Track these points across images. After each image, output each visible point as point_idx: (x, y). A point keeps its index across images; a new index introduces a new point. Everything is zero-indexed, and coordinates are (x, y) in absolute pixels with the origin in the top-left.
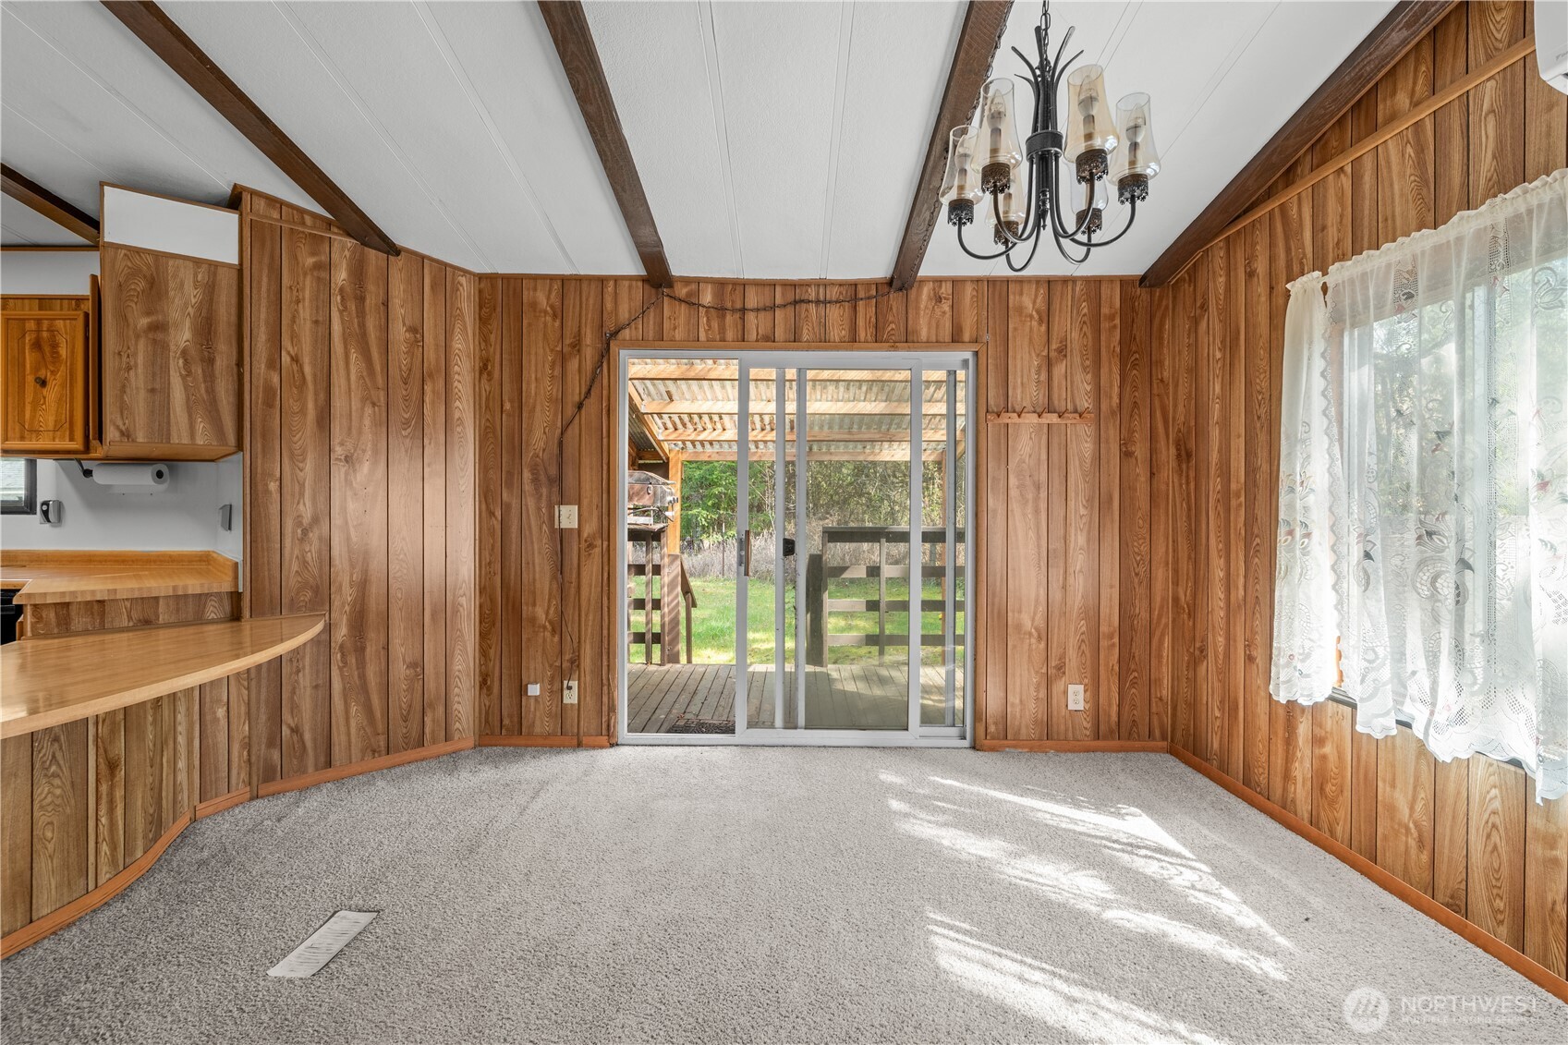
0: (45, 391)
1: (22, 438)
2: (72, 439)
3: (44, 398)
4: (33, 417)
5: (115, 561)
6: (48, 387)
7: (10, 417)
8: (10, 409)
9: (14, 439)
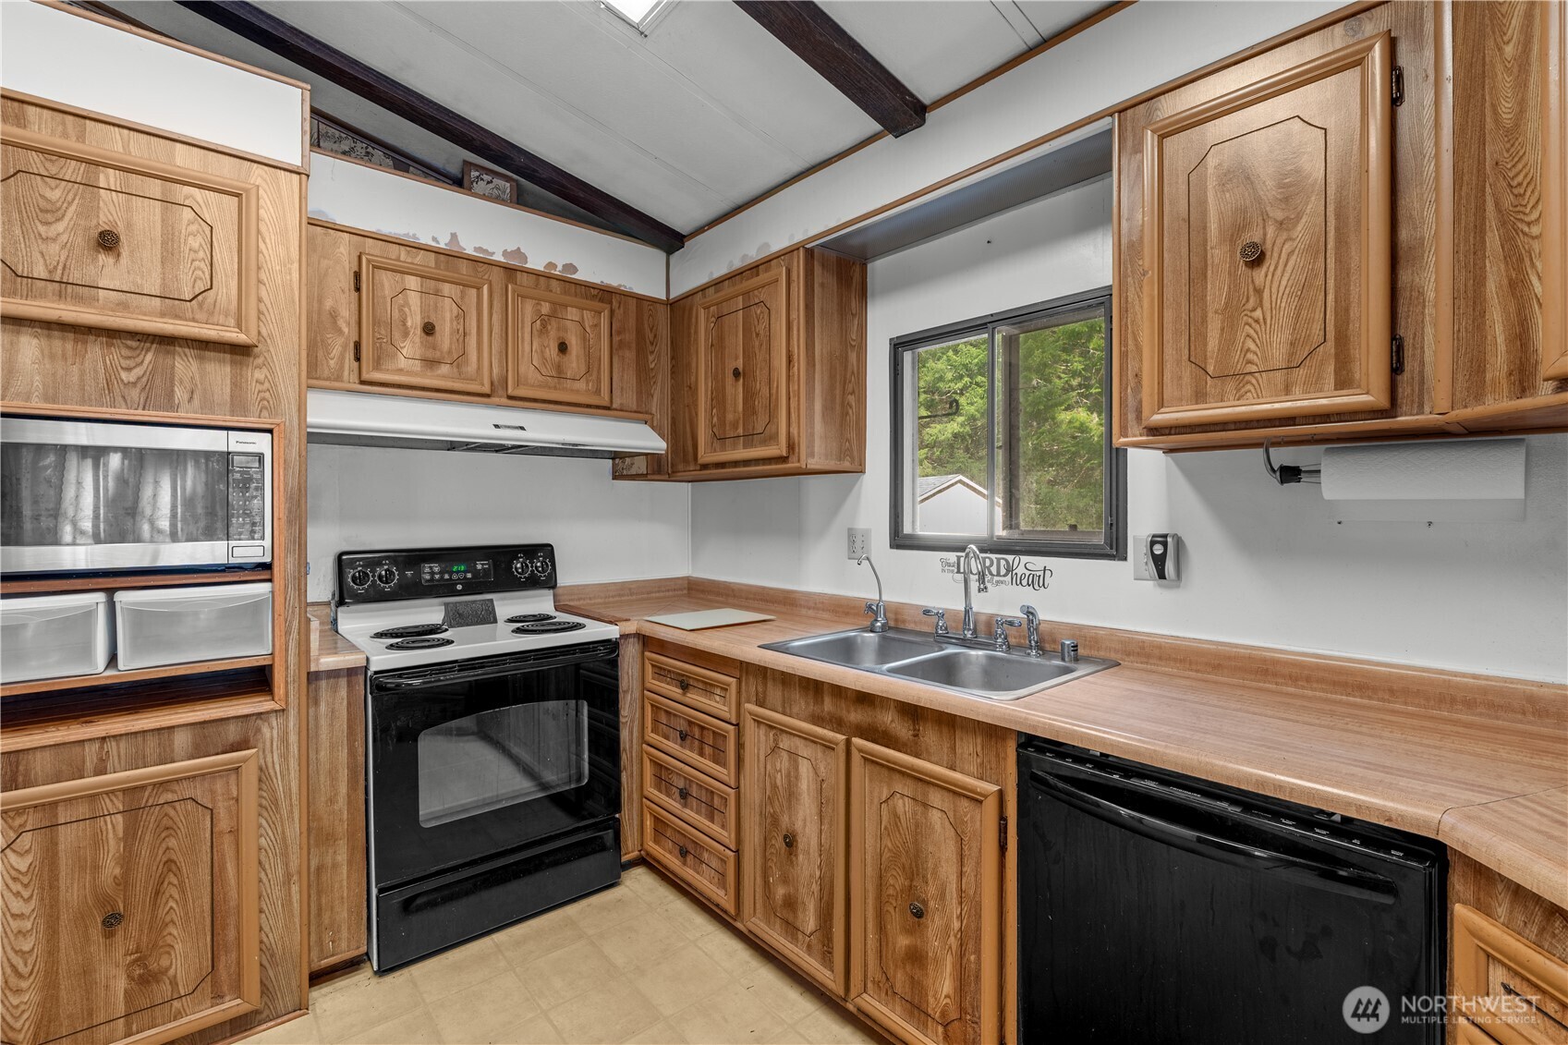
0: (1259, 275)
1: (1200, 396)
2: (1343, 383)
3: (1259, 292)
4: (1227, 344)
5: (1334, 683)
6: (1269, 263)
7: (1169, 351)
8: (1168, 336)
9: (1180, 401)
